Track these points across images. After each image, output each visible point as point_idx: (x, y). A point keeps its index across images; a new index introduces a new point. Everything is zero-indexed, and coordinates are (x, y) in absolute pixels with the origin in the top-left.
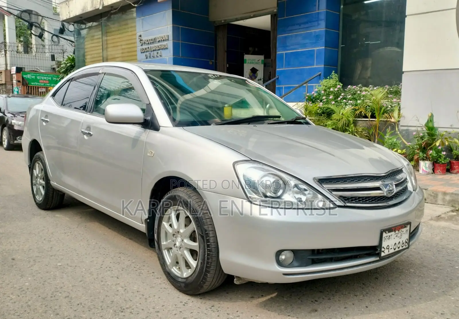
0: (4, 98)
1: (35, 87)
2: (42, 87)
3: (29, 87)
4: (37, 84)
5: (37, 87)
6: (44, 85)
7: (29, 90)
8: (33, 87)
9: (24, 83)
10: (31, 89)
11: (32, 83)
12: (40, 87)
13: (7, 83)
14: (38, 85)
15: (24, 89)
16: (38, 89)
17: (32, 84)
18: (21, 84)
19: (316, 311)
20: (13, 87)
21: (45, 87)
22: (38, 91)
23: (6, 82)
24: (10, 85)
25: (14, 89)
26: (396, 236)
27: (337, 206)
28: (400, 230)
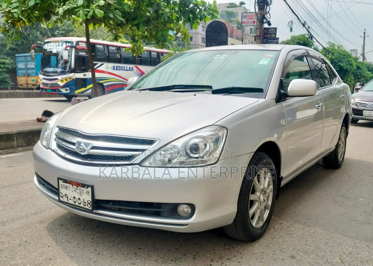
26: (74, 190)
27: (49, 148)
28: (78, 187)
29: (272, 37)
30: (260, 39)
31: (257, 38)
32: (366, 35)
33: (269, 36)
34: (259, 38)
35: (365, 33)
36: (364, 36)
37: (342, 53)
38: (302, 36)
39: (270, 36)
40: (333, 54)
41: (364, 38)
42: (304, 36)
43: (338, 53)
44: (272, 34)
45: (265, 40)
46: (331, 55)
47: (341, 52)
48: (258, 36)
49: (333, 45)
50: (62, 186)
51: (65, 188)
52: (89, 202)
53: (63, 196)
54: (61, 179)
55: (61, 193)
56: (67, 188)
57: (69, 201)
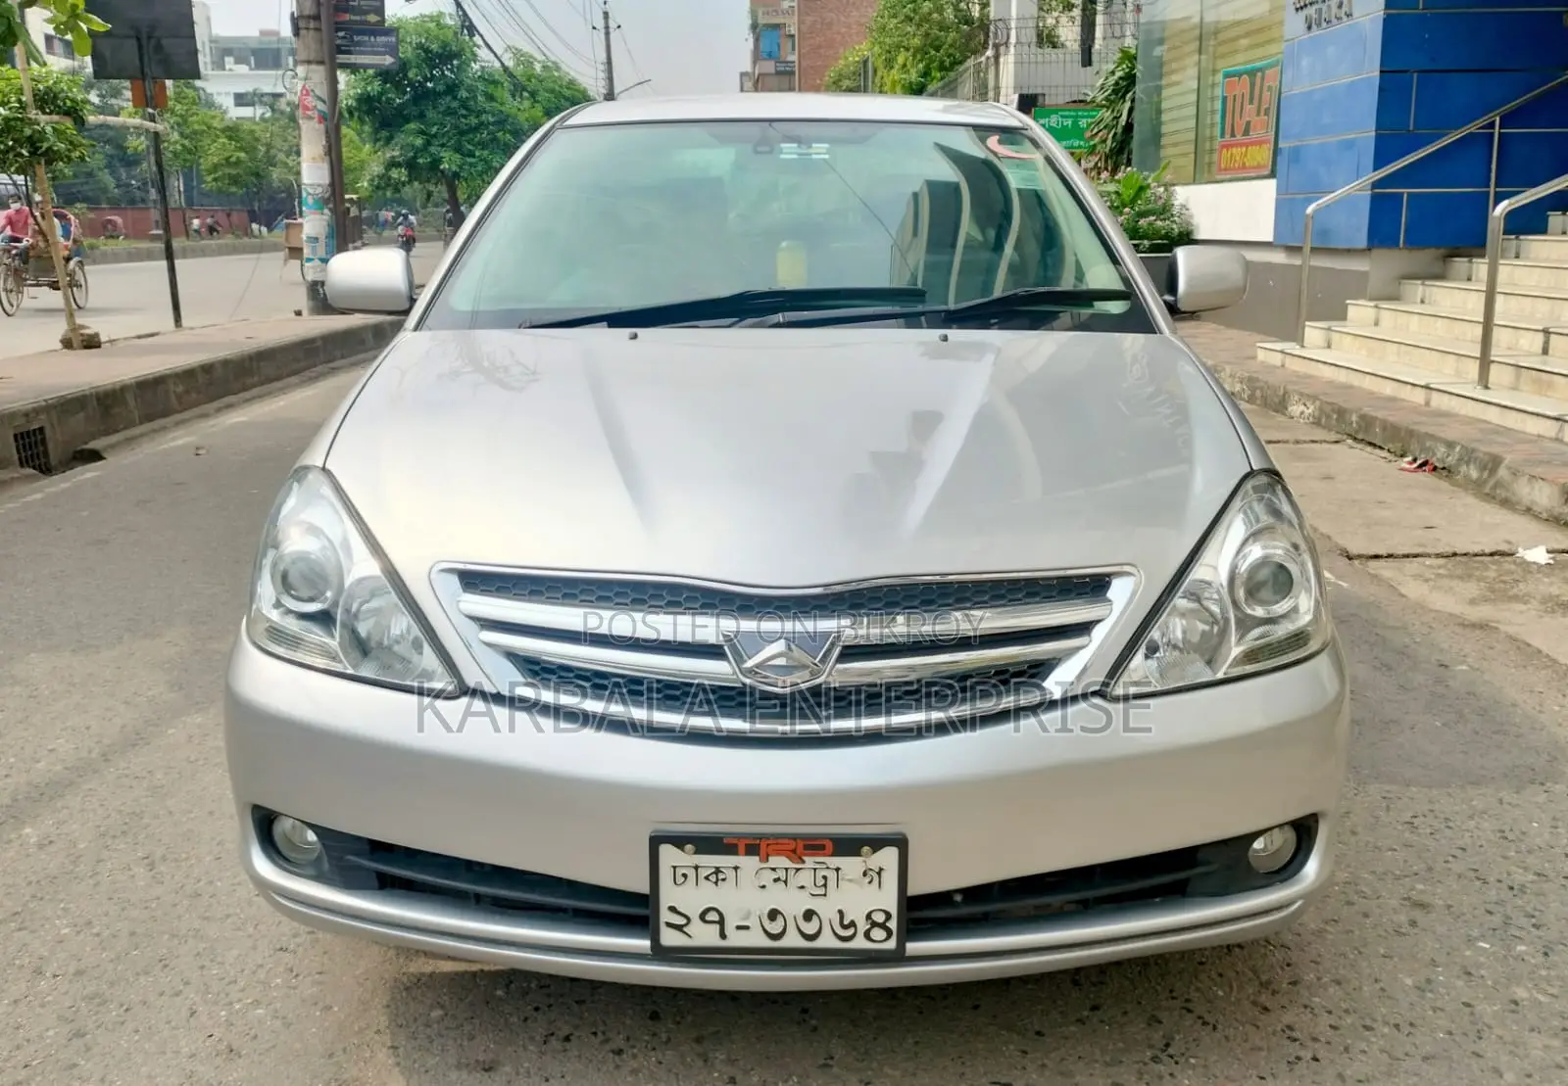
26: (776, 880)
27: (465, 691)
28: (805, 858)
29: (367, 23)
30: (318, 30)
31: (302, 24)
32: (612, 24)
33: (353, 18)
34: (312, 25)
35: (606, 15)
36: (607, 27)
37: (567, 93)
38: (432, 21)
39: (358, 18)
40: (533, 94)
41: (607, 34)
42: (437, 20)
43: (552, 91)
44: (367, 13)
45: (341, 34)
46: (528, 99)
47: (561, 86)
48: (309, 17)
49: (527, 61)
50: (680, 872)
51: (707, 878)
52: (879, 918)
53: (688, 919)
54: (679, 841)
55: (672, 909)
56: (721, 876)
57: (736, 940)
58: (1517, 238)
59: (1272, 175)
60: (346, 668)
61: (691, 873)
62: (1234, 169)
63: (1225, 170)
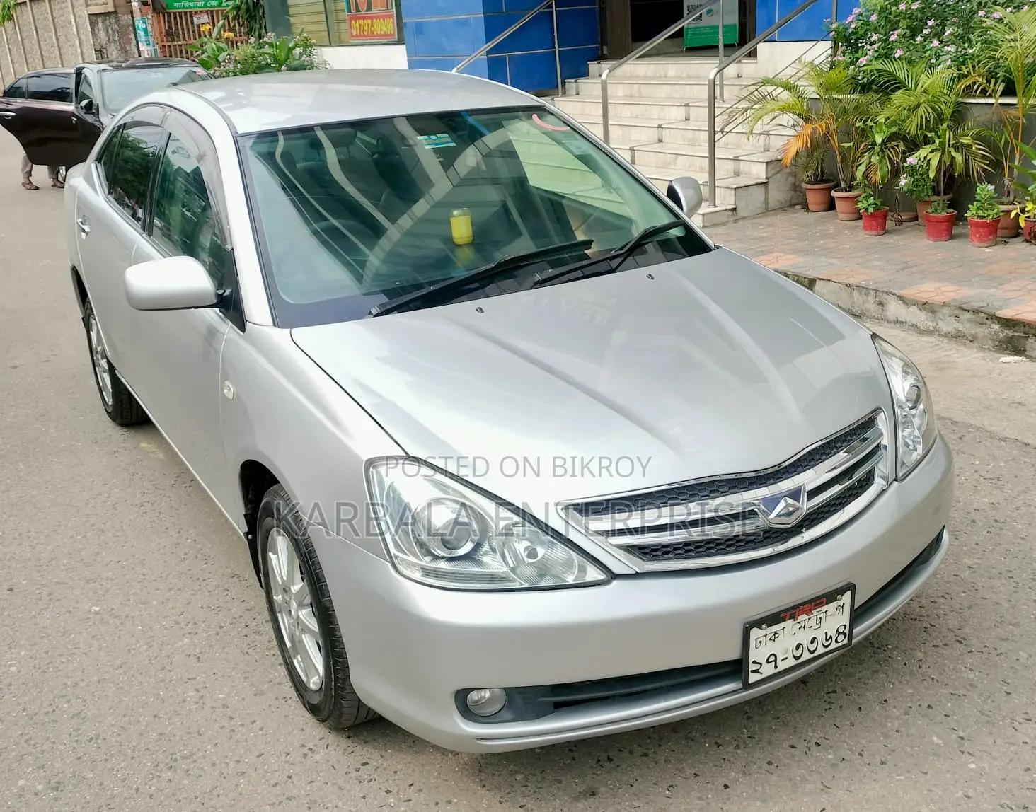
0: (96, 72)
1: (183, 14)
2: (201, 12)
3: (169, 14)
4: (187, 4)
5: (188, 14)
6: (205, 6)
7: (169, 22)
8: (180, 13)
9: (158, 6)
10: (175, 18)
11: (176, 5)
12: (196, 13)
13: (119, 10)
14: (190, 7)
15: (159, 22)
16: (191, 16)
17: (175, 8)
18: (151, 9)
19: (594, 794)
20: (133, 17)
21: (207, 12)
22: (193, 23)
23: (115, 7)
24: (127, 14)
25: (136, 23)
26: (800, 628)
27: (614, 576)
28: (813, 611)
50: (759, 640)
51: (770, 639)
52: (841, 630)
53: (761, 664)
54: (758, 624)
55: (754, 662)
56: (776, 636)
57: (782, 666)
58: (576, 81)
59: (400, 41)
60: (522, 584)
61: (763, 639)
62: (364, 36)
63: (357, 36)
